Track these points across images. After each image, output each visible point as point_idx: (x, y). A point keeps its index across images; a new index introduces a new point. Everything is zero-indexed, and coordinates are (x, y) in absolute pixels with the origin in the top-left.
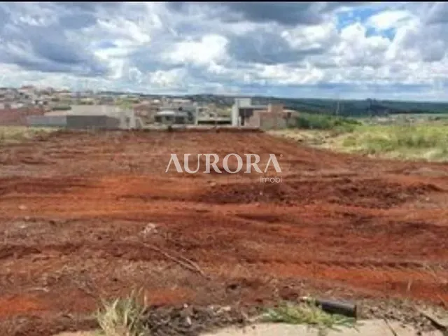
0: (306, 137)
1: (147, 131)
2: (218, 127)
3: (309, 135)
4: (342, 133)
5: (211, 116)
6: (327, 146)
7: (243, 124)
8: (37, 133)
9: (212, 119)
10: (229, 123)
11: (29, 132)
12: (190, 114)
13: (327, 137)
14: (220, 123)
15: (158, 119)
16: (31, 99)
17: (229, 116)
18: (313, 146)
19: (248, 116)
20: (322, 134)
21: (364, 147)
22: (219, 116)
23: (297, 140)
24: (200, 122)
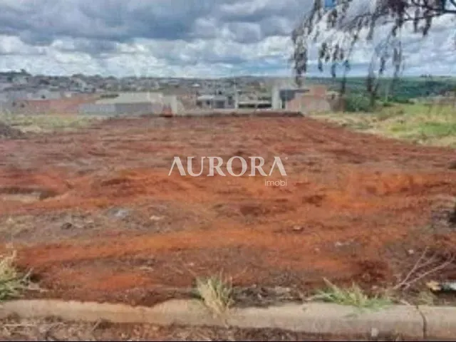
0: (351, 121)
1: (189, 117)
2: (258, 110)
3: (355, 118)
4: (391, 115)
5: (251, 98)
6: (373, 131)
7: (283, 107)
8: (90, 121)
9: (252, 102)
10: (269, 106)
11: (84, 120)
12: (230, 98)
13: (374, 121)
14: (260, 106)
15: (199, 104)
16: (81, 87)
17: (270, 99)
18: (359, 131)
19: (289, 99)
20: (369, 117)
21: (415, 132)
22: (259, 99)
23: (340, 124)
24: (241, 106)
